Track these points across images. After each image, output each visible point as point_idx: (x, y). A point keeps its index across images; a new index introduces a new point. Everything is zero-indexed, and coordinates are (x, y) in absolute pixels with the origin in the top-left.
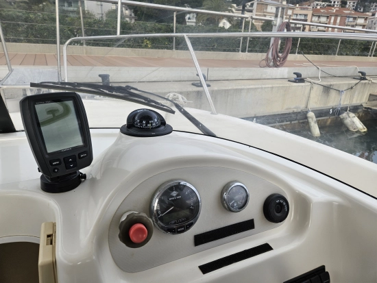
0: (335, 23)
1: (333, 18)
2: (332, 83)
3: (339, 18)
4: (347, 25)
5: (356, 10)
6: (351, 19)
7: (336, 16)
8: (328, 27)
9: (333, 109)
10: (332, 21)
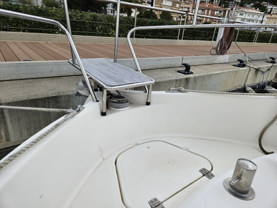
0: (207, 14)
1: (206, 11)
2: (260, 67)
3: (210, 11)
4: (216, 16)
5: (220, 5)
6: (218, 12)
7: (209, 10)
8: (203, 17)
9: (259, 85)
10: (206, 13)
